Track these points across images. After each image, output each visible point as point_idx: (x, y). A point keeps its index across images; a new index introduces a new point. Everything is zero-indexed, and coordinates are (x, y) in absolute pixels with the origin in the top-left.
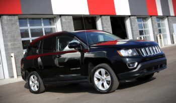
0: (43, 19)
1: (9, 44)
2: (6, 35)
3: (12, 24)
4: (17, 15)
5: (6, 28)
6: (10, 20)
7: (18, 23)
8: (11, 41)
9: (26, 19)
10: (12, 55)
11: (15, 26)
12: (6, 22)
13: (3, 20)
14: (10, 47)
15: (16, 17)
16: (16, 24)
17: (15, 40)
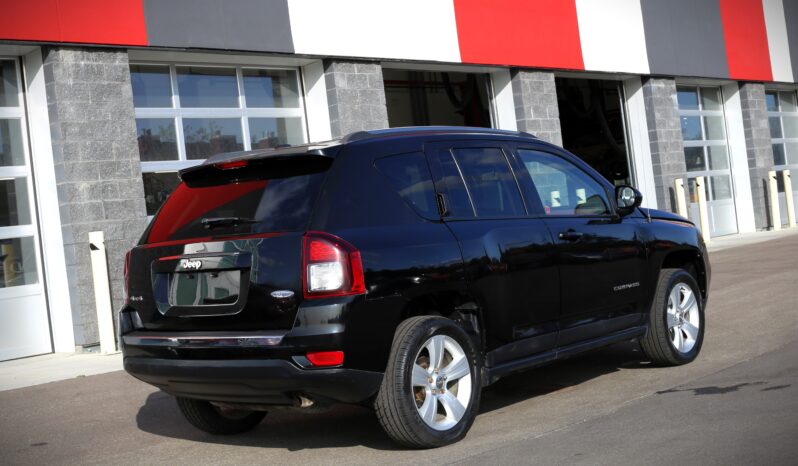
0: (247, 74)
1: (83, 186)
2: (70, 141)
3: (100, 93)
4: (124, 50)
5: (70, 109)
6: (89, 70)
7: (127, 89)
8: (89, 172)
9: (165, 70)
10: (96, 238)
11: (111, 103)
12: (71, 82)
13: (58, 72)
14: (84, 200)
15: (121, 61)
16: (119, 93)
17: (110, 169)
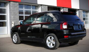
0: (32, 6)
1: (12, 16)
2: (11, 12)
3: (15, 7)
4: (18, 2)
5: (11, 8)
6: (14, 4)
7: (18, 6)
8: (13, 15)
9: (23, 5)
10: (13, 22)
11: (16, 8)
12: (12, 5)
13: (10, 4)
14: (12, 18)
15: (18, 3)
16: (17, 7)
17: (15, 15)
